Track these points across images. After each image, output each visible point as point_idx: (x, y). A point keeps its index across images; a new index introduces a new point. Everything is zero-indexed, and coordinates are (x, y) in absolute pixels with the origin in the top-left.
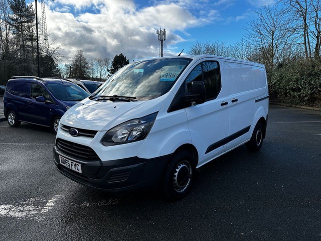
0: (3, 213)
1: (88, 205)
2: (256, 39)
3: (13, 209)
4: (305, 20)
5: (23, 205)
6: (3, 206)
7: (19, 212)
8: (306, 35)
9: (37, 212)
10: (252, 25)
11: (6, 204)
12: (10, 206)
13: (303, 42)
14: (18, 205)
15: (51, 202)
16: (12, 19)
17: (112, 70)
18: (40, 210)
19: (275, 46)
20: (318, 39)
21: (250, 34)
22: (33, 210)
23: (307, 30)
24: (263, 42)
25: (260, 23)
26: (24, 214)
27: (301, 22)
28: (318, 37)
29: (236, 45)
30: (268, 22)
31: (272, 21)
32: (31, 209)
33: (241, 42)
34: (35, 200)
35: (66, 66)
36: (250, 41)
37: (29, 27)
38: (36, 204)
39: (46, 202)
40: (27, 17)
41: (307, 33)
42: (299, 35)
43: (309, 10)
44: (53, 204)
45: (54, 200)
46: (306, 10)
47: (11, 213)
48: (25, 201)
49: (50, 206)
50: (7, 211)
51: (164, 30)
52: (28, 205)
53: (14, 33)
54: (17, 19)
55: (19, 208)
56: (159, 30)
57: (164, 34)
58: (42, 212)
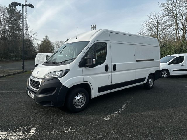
0: (3, 137)
1: (56, 132)
2: (148, 31)
3: (9, 135)
4: (176, 21)
5: (15, 132)
6: (3, 133)
7: (13, 136)
8: (177, 29)
9: (25, 137)
10: (146, 23)
11: (5, 131)
12: (7, 132)
13: (175, 33)
14: (13, 132)
15: (33, 130)
16: (8, 18)
19: (159, 35)
20: (184, 32)
21: (144, 28)
22: (22, 135)
23: (177, 26)
24: (152, 32)
25: (150, 22)
26: (17, 138)
27: (173, 22)
28: (183, 30)
30: (155, 21)
31: (157, 21)
32: (21, 135)
34: (23, 128)
35: (38, 45)
37: (18, 23)
38: (24, 131)
39: (30, 130)
40: (17, 17)
41: (178, 28)
42: (173, 29)
43: (178, 15)
45: (35, 128)
46: (177, 15)
48: (16, 129)
49: (32, 133)
50: (6, 136)
51: (95, 25)
52: (18, 131)
53: (8, 26)
54: (11, 18)
55: (13, 134)
56: (92, 26)
57: (95, 28)
58: (28, 136)
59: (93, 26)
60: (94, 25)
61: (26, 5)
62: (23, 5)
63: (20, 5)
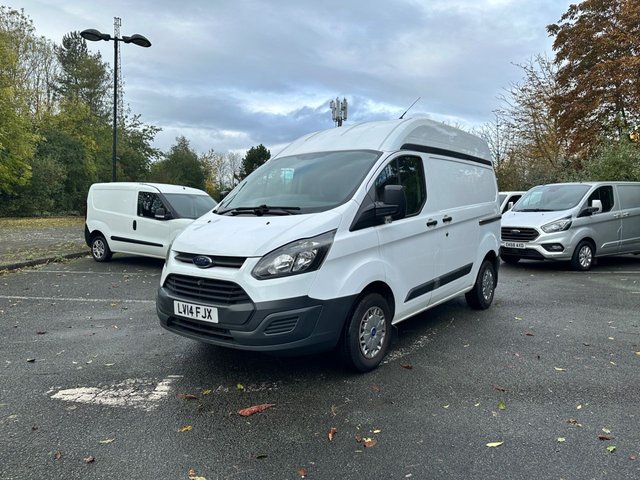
0: (86, 398)
1: (226, 390)
3: (101, 394)
5: (116, 389)
6: (83, 389)
7: (112, 397)
9: (142, 399)
11: (88, 387)
12: (95, 389)
14: (108, 389)
15: (163, 385)
17: (241, 175)
18: (147, 396)
22: (136, 395)
26: (122, 401)
29: (485, 128)
32: (131, 394)
33: (495, 123)
34: (136, 382)
36: (513, 122)
38: (139, 388)
39: (154, 386)
44: (167, 388)
45: (168, 382)
47: (98, 400)
48: (117, 383)
49: (162, 391)
50: (93, 396)
51: (345, 100)
52: (124, 388)
54: (69, 80)
55: (111, 393)
56: (335, 101)
57: (344, 108)
58: (151, 398)
59: (338, 102)
60: (342, 101)
61: (127, 40)
62: (116, 40)
63: (107, 38)
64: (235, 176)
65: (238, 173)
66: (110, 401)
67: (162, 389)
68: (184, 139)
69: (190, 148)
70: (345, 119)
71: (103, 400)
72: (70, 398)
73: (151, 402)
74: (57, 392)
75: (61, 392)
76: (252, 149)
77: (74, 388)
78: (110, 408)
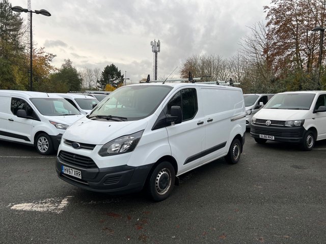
0: (28, 208)
3: (34, 206)
5: (42, 203)
6: (25, 204)
9: (55, 208)
11: (28, 203)
12: (31, 204)
14: (38, 203)
17: (101, 81)
18: (57, 206)
22: (52, 206)
32: (50, 206)
34: (51, 200)
37: (15, 36)
38: (53, 203)
39: (61, 201)
40: (13, 25)
44: (66, 202)
45: (67, 199)
47: (34, 209)
48: (42, 200)
50: (31, 207)
51: (159, 41)
52: (46, 203)
54: (2, 27)
55: (40, 205)
56: (153, 42)
57: (159, 45)
58: (59, 207)
59: (155, 42)
60: (157, 41)
61: (37, 12)
62: (31, 12)
64: (98, 81)
65: (99, 80)
66: (39, 209)
67: (64, 203)
68: (69, 61)
69: (73, 66)
70: (159, 51)
71: (36, 209)
72: (20, 208)
73: (59, 209)
74: (13, 205)
75: (15, 206)
76: (108, 66)
77: (21, 203)
78: (40, 212)
